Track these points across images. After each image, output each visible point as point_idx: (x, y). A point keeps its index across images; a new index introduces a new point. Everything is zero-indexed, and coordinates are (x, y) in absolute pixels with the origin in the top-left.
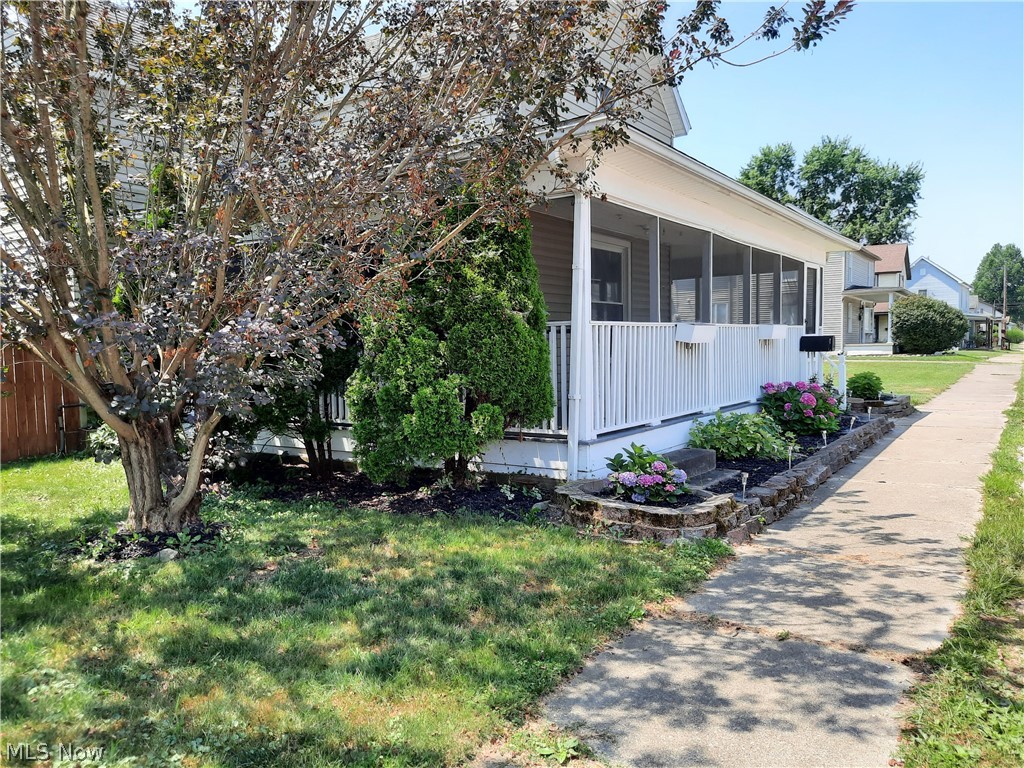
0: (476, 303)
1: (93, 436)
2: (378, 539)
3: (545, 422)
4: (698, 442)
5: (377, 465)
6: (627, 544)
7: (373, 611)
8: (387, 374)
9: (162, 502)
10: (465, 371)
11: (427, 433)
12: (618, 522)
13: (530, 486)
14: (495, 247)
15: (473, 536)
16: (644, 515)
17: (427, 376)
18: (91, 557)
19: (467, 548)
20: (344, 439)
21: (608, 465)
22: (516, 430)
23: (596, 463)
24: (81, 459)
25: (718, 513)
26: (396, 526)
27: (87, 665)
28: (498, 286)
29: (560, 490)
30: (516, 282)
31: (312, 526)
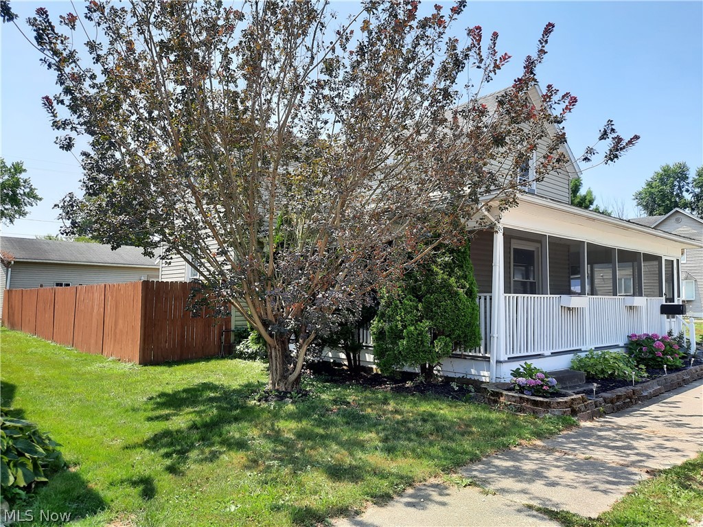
0: (438, 284)
1: (238, 347)
2: (385, 402)
3: (477, 349)
4: (575, 367)
5: (385, 366)
6: (517, 415)
7: (384, 430)
8: (391, 319)
9: (284, 377)
10: (431, 319)
11: (411, 350)
12: (513, 403)
13: (468, 384)
14: (449, 255)
15: (434, 405)
16: (528, 400)
17: (412, 320)
18: (255, 400)
19: (430, 410)
20: (366, 354)
21: (511, 374)
22: (458, 352)
23: (505, 373)
24: (232, 359)
25: (572, 403)
26: (394, 398)
27: (267, 436)
28: (450, 275)
29: (483, 386)
30: (460, 273)
31: (352, 396)
